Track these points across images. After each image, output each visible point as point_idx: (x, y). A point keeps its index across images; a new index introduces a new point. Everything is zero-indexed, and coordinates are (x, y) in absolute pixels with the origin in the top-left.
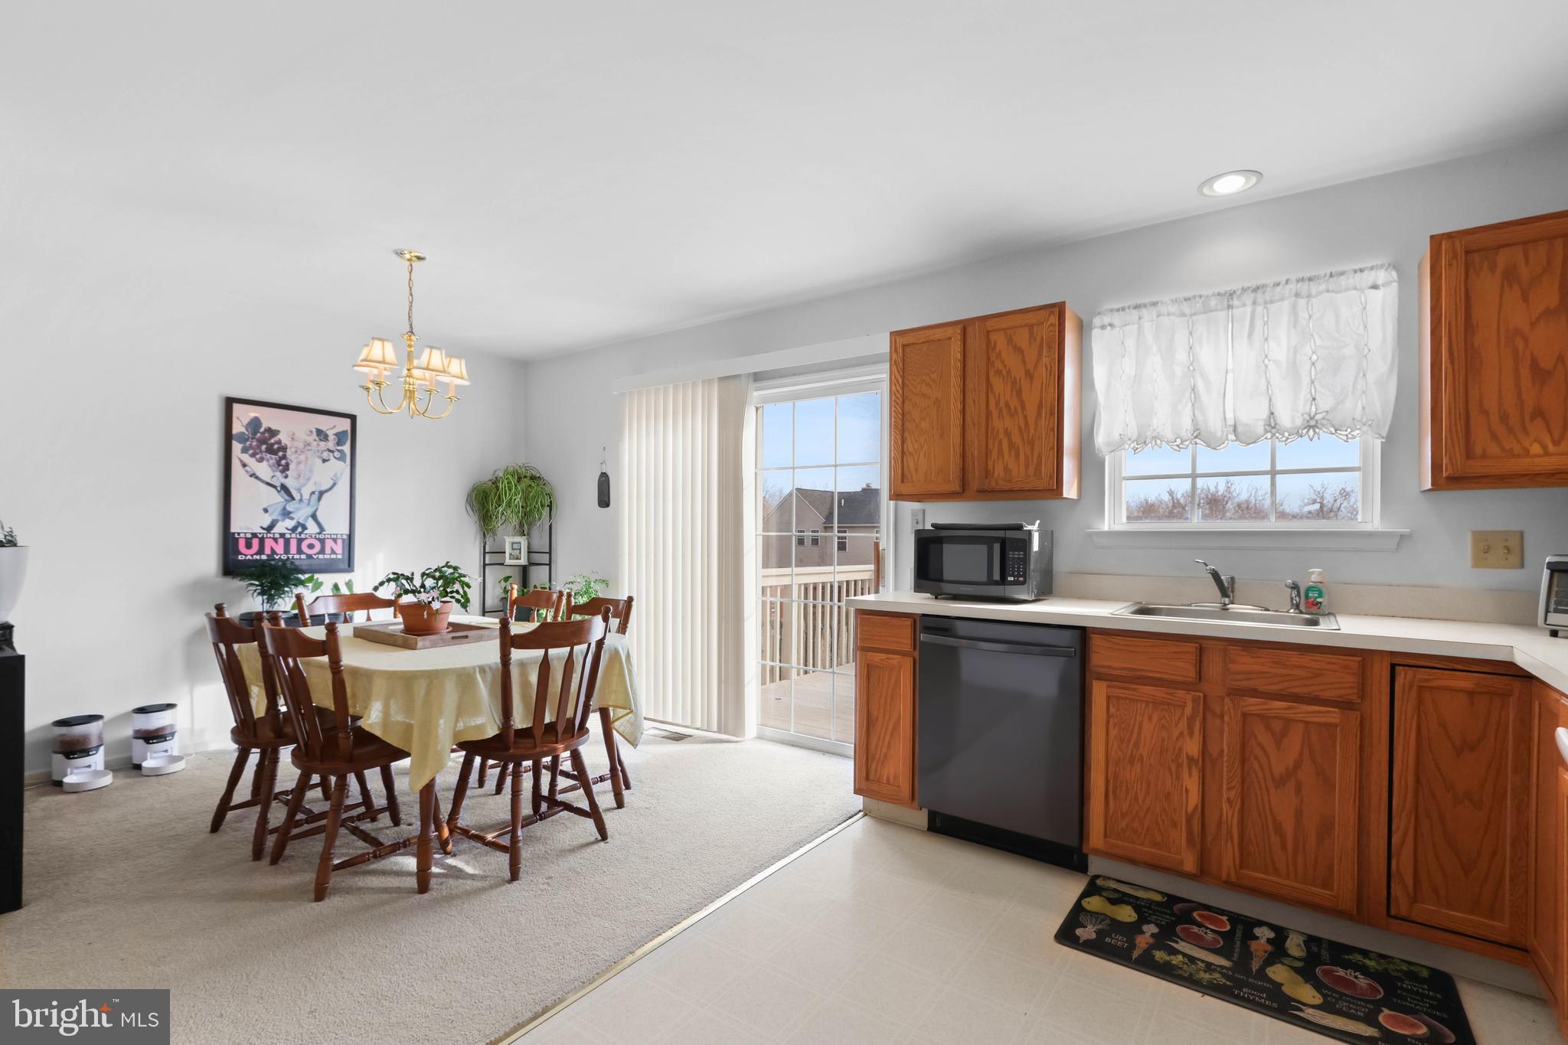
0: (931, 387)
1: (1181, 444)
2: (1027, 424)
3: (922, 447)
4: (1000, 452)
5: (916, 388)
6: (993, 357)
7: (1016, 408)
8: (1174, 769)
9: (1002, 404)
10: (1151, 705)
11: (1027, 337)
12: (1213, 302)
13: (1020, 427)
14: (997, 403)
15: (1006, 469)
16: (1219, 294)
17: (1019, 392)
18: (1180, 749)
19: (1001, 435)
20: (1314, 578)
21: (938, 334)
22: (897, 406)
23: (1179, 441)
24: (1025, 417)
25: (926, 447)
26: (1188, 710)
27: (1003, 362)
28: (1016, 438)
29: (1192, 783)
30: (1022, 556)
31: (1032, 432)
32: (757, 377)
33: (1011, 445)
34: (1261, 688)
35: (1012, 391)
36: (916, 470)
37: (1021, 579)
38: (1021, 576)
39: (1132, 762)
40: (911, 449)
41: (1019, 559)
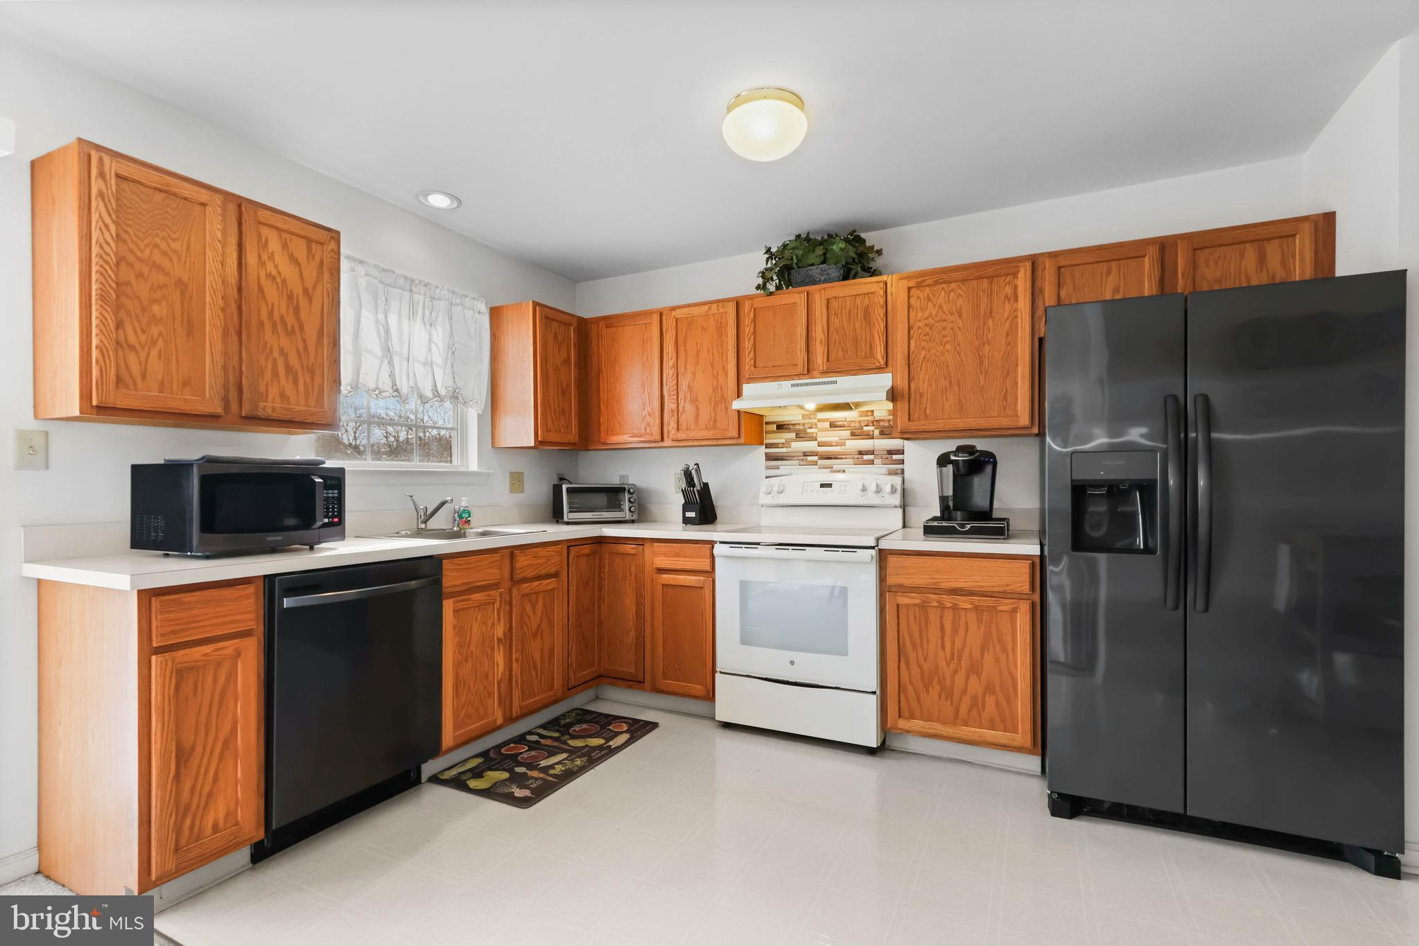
0: (171, 259)
1: (379, 394)
2: (306, 348)
3: (154, 342)
4: (275, 374)
5: (142, 251)
6: (265, 257)
7: (293, 327)
9: (276, 317)
10: (477, 609)
11: (305, 252)
12: (402, 282)
13: (298, 349)
14: (271, 314)
15: (282, 395)
16: (405, 277)
17: (297, 310)
18: (493, 635)
19: (276, 354)
20: (464, 504)
21: (187, 190)
22: (107, 268)
23: (377, 392)
24: (304, 340)
25: (160, 343)
26: (497, 605)
27: (276, 267)
28: (294, 361)
29: (500, 658)
30: (336, 495)
31: (312, 359)
33: (289, 369)
34: (528, 576)
35: (288, 305)
36: (144, 376)
37: (336, 520)
38: (336, 517)
39: (466, 661)
40: (132, 339)
41: (333, 498)
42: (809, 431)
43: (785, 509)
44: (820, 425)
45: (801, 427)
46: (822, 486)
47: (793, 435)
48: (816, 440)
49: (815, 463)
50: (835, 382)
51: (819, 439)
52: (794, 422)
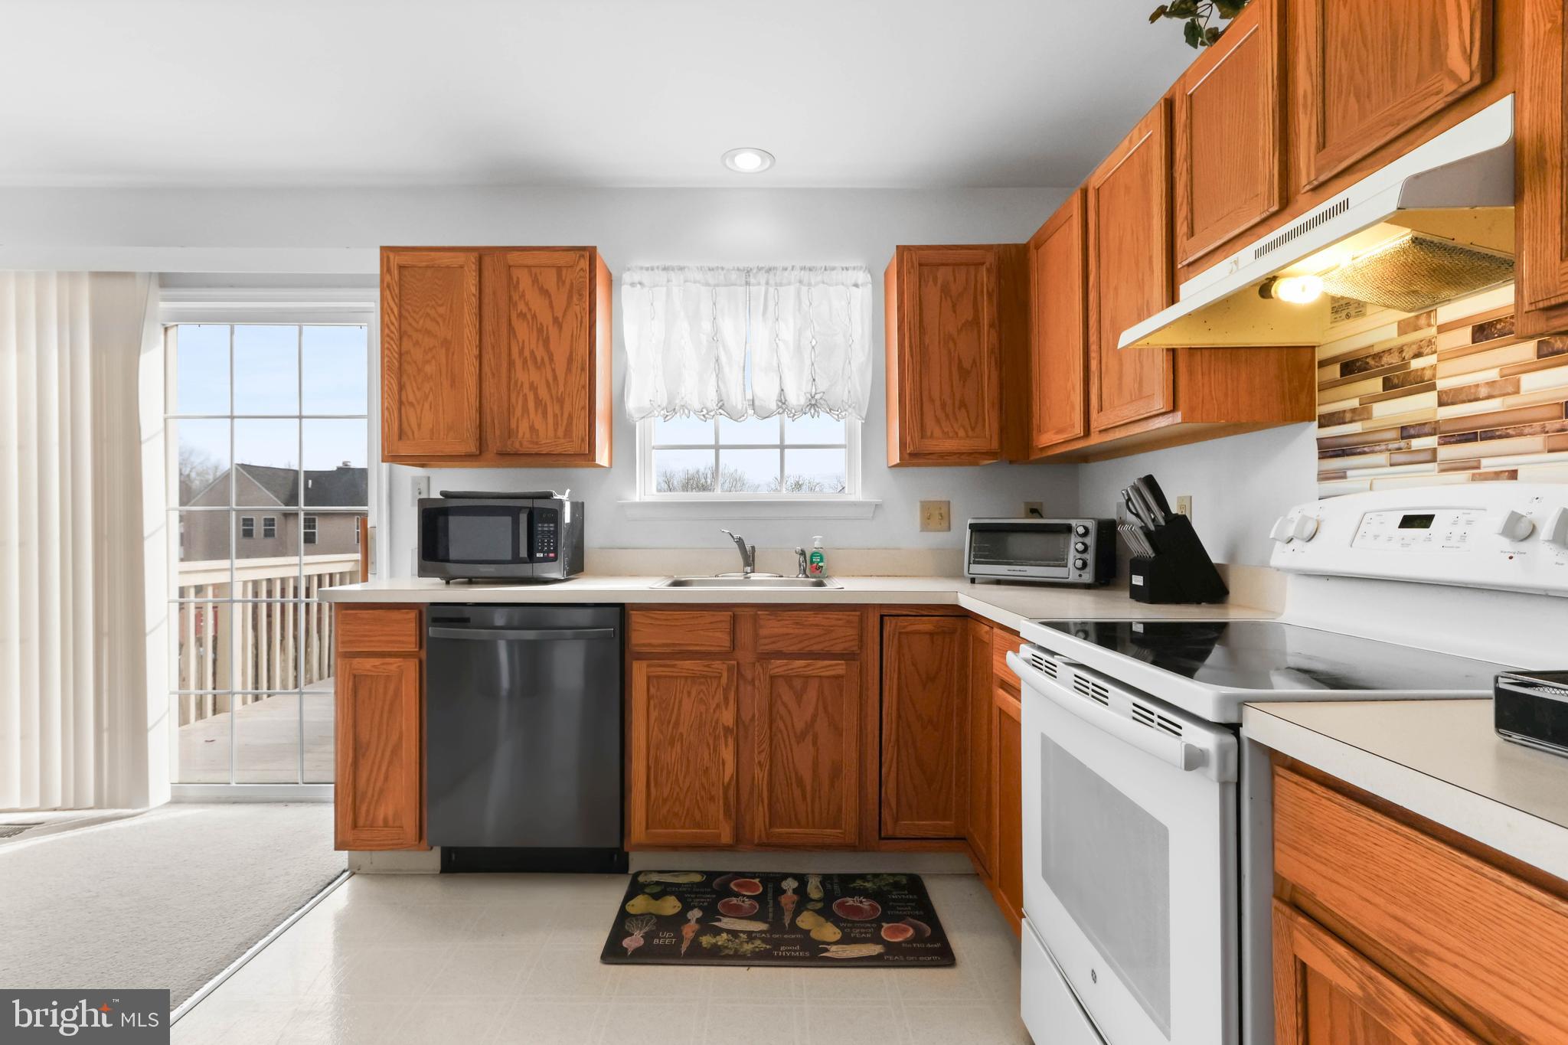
0: (438, 323)
1: (707, 414)
2: (555, 378)
3: (427, 397)
4: (525, 409)
5: (418, 323)
6: (516, 297)
7: (543, 359)
8: (711, 742)
9: (527, 353)
10: (689, 681)
11: (555, 279)
12: (734, 276)
13: (547, 382)
14: (521, 352)
15: (532, 428)
16: (738, 269)
17: (546, 342)
18: (717, 722)
19: (526, 389)
20: (817, 544)
21: (446, 259)
22: (392, 342)
23: (705, 412)
24: (553, 370)
25: (431, 397)
26: (724, 680)
27: (527, 304)
28: (543, 393)
29: (728, 754)
30: (552, 529)
31: (561, 388)
32: (166, 281)
33: (538, 401)
34: (785, 650)
35: (538, 340)
36: (419, 426)
37: (552, 555)
38: (552, 552)
39: (672, 743)
40: (411, 398)
41: (549, 531)
42: (1416, 364)
43: (1332, 583)
44: (1446, 341)
45: (1394, 360)
46: (1408, 522)
47: (1376, 385)
48: (1432, 387)
49: (1432, 456)
50: (1345, 206)
51: (1441, 384)
52: (1376, 350)
